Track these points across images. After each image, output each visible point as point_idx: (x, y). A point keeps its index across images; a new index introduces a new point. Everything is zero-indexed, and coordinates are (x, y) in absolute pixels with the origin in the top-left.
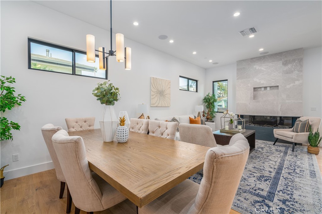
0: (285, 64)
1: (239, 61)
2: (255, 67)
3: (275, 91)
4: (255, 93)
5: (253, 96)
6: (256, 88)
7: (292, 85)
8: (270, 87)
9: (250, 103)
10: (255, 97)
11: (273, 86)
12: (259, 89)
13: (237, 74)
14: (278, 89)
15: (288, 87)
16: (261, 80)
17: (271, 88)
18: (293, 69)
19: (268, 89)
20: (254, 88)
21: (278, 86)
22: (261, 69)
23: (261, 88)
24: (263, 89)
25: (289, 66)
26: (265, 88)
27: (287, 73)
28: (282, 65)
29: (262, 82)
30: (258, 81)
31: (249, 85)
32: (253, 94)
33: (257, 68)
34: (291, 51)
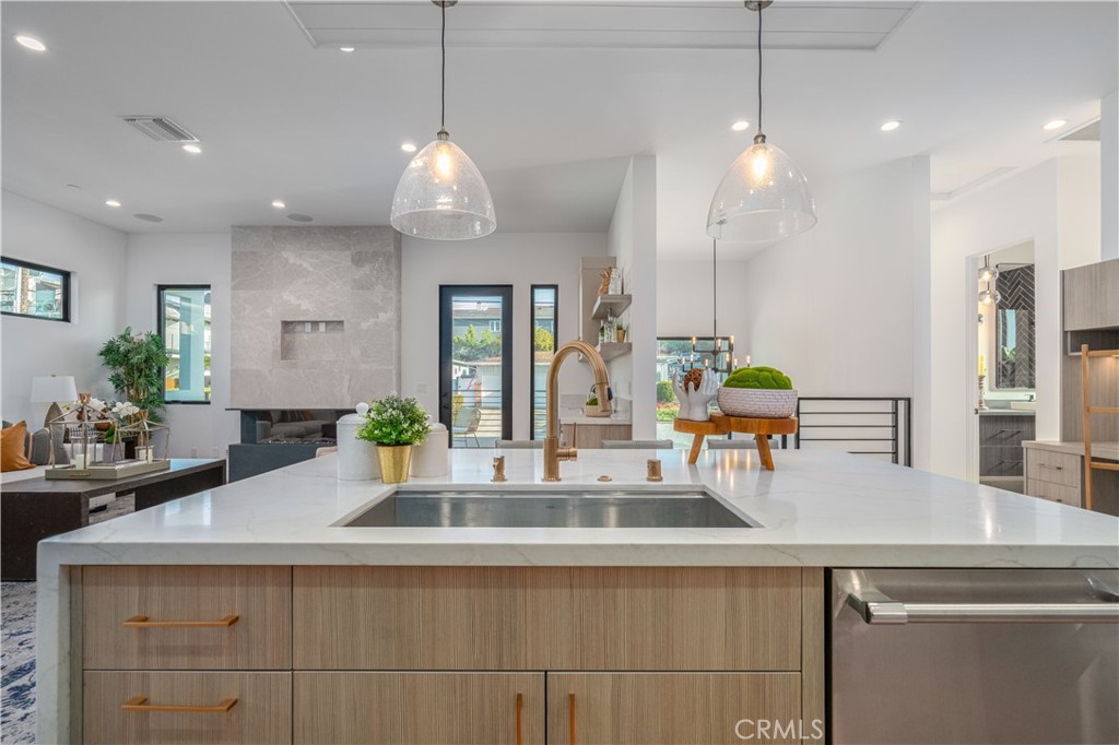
0: (358, 261)
1: (240, 227)
2: (285, 254)
3: (337, 335)
4: (288, 337)
5: (279, 349)
6: (292, 322)
7: (372, 321)
8: (327, 323)
9: (271, 371)
10: (286, 352)
11: (333, 322)
12: (299, 328)
13: (234, 269)
14: (343, 330)
15: (364, 326)
16: (300, 300)
17: (329, 327)
18: (373, 279)
19: (322, 327)
20: (286, 324)
21: (342, 322)
22: (301, 265)
23: (303, 322)
24: (308, 327)
25: (367, 269)
26: (315, 324)
27: (362, 288)
28: (350, 263)
29: (305, 305)
30: (293, 300)
31: (270, 311)
32: (279, 341)
33: (291, 261)
34: (370, 227)
